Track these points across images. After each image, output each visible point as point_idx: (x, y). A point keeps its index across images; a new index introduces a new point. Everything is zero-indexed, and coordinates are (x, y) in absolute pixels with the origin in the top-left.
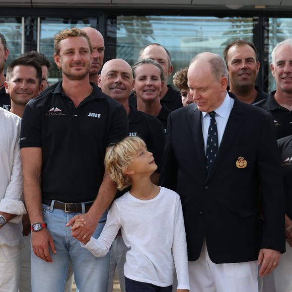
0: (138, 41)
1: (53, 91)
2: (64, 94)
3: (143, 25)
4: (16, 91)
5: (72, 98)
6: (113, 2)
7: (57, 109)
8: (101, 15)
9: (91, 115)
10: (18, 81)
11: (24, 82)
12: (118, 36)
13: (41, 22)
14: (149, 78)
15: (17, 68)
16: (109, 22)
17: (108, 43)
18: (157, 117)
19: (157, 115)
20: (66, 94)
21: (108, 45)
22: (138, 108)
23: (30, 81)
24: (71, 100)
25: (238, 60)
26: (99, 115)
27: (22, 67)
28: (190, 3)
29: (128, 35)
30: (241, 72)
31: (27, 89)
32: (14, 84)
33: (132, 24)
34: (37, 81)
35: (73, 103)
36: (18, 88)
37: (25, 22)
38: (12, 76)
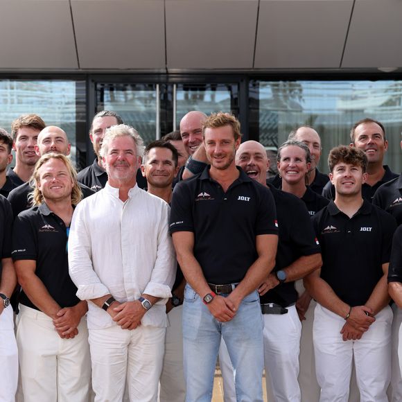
0: (285, 104)
1: (200, 177)
2: (212, 179)
3: (291, 85)
4: (152, 173)
5: (219, 182)
6: (255, 67)
7: (206, 194)
8: (242, 81)
9: (240, 198)
10: (154, 162)
11: (160, 163)
12: (261, 97)
13: (176, 90)
14: (292, 160)
15: (153, 150)
16: (251, 85)
17: (250, 106)
18: (302, 198)
19: (302, 197)
20: (214, 179)
21: (250, 108)
22: (283, 189)
23: (166, 162)
24: (219, 185)
25: (364, 136)
26: (249, 198)
27: (159, 149)
28: (338, 66)
29: (274, 96)
30: (367, 147)
31: (163, 171)
32: (151, 167)
33: (277, 85)
34: (173, 163)
35: (221, 187)
36: (154, 170)
37: (160, 89)
38: (148, 158)
